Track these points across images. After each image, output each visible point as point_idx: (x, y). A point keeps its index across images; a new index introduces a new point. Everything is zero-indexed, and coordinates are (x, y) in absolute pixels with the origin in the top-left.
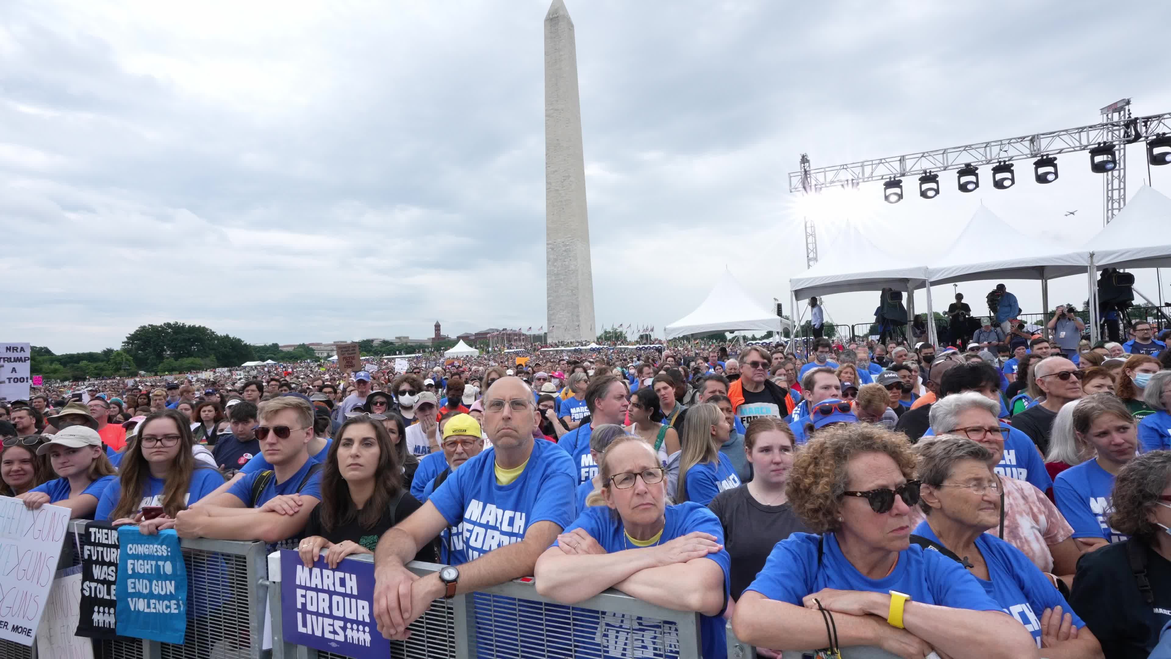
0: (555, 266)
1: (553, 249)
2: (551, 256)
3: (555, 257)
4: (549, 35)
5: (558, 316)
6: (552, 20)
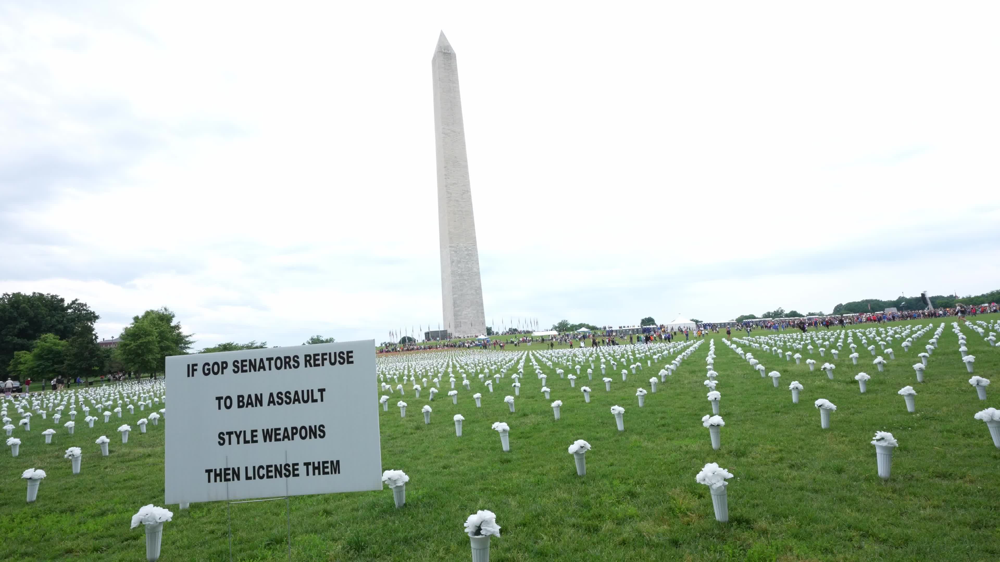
0: (459, 268)
1: (456, 252)
2: (455, 258)
3: (459, 259)
4: (443, 66)
5: (464, 312)
6: (445, 53)
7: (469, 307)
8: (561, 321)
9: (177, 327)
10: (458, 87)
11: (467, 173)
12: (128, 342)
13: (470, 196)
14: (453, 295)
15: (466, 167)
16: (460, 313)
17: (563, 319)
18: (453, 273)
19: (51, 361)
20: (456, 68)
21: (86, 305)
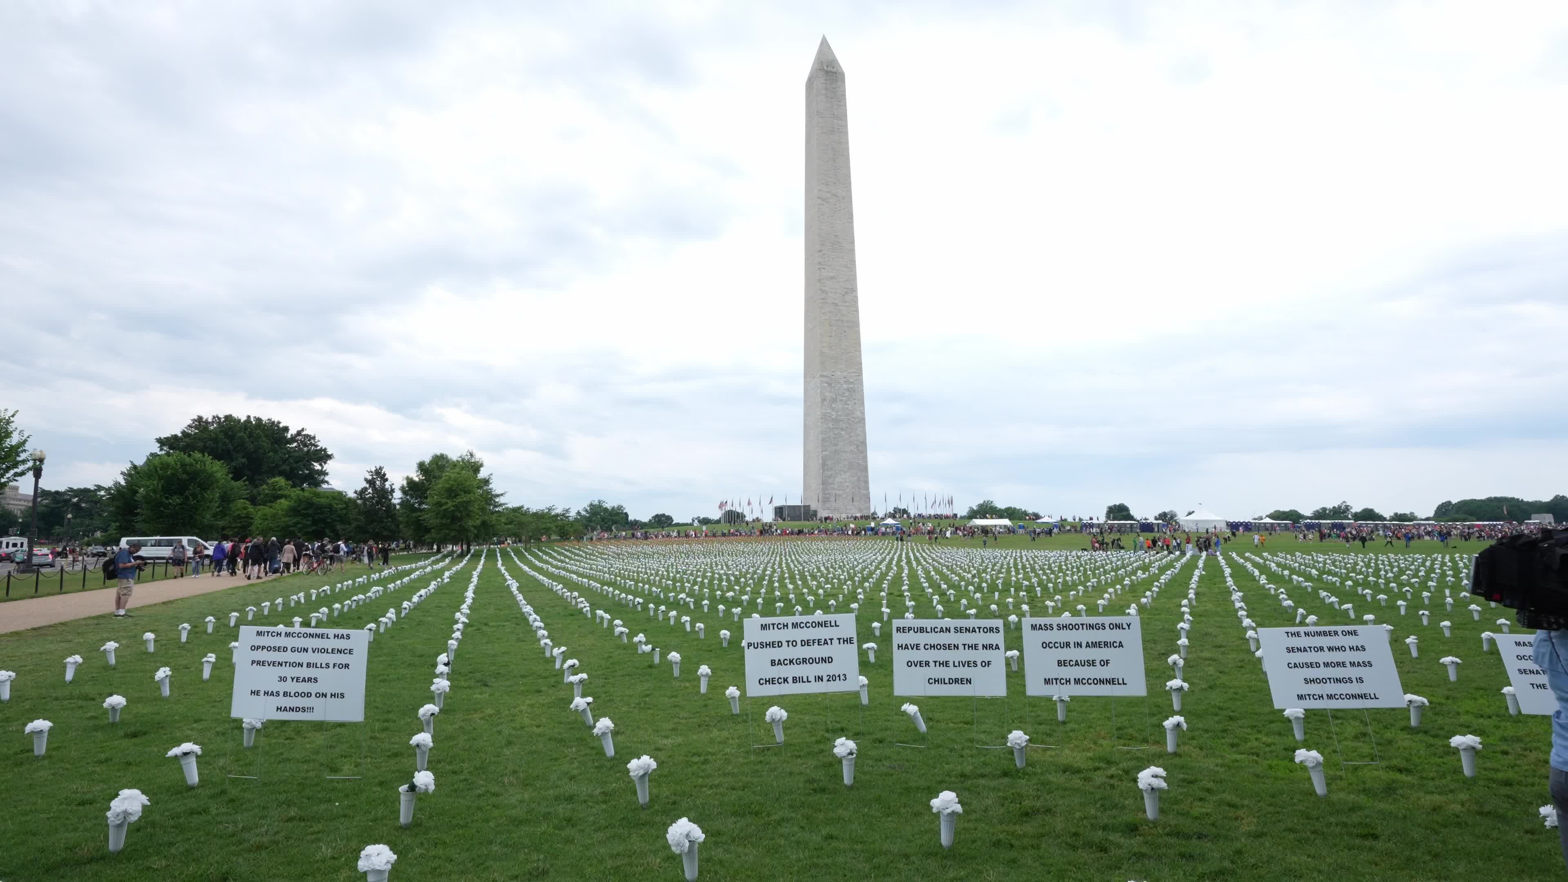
0: (833, 409)
1: (829, 384)
2: (828, 395)
3: (834, 396)
4: (824, 92)
5: (837, 480)
6: (827, 72)
7: (845, 472)
8: (982, 502)
9: (486, 482)
10: (846, 126)
11: (853, 262)
12: (444, 501)
13: (856, 297)
14: (823, 451)
15: (852, 251)
16: (830, 480)
17: (986, 499)
18: (825, 418)
19: (310, 519)
20: (844, 95)
21: (314, 438)
